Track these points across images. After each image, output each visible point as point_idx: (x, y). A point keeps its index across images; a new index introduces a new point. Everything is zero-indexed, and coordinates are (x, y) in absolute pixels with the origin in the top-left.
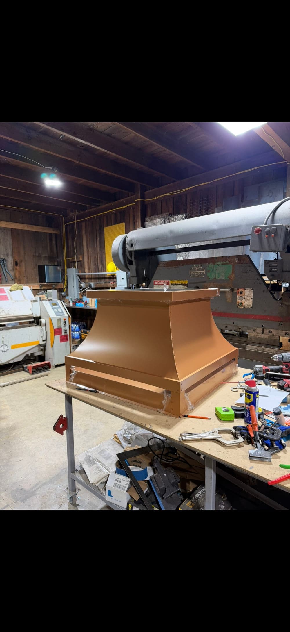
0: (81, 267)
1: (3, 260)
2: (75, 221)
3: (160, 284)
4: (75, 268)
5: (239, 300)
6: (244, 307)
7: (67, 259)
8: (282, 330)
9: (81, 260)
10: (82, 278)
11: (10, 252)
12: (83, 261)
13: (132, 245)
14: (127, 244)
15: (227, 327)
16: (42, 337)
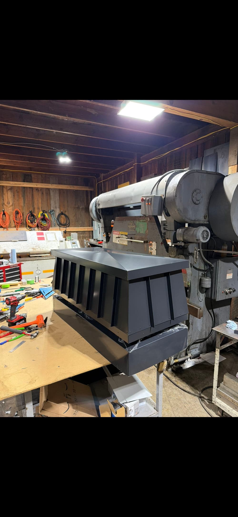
1: (53, 211)
2: (102, 181)
3: (116, 234)
5: (150, 250)
11: (57, 205)
13: (100, 205)
14: (97, 204)
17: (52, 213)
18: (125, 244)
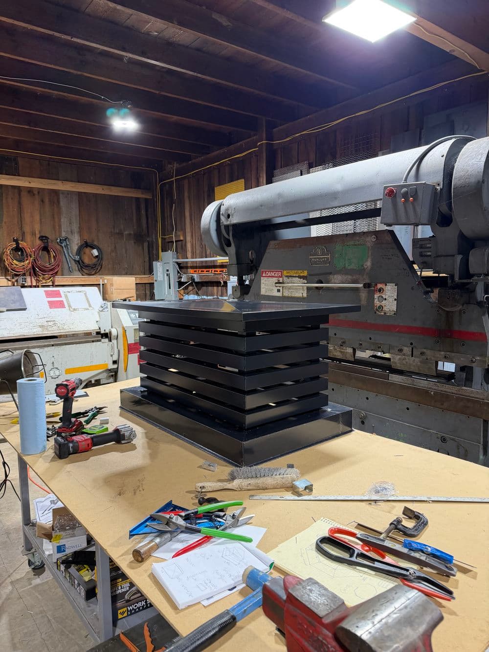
0: (181, 249)
1: (65, 240)
2: (174, 179)
3: (270, 277)
4: (173, 251)
5: (378, 302)
6: (385, 313)
7: (162, 238)
8: (440, 351)
9: (182, 238)
10: (182, 267)
11: (75, 227)
12: (184, 242)
13: (229, 216)
14: (222, 214)
15: (361, 344)
16: (112, 356)
17: (63, 245)
18: (301, 295)
